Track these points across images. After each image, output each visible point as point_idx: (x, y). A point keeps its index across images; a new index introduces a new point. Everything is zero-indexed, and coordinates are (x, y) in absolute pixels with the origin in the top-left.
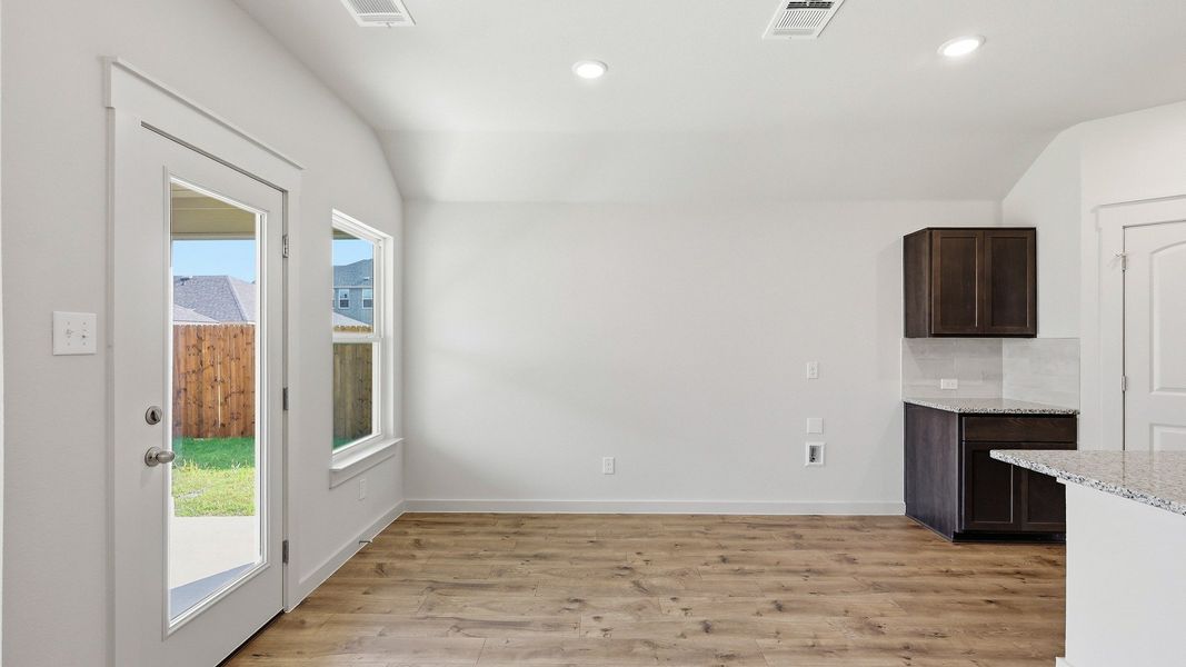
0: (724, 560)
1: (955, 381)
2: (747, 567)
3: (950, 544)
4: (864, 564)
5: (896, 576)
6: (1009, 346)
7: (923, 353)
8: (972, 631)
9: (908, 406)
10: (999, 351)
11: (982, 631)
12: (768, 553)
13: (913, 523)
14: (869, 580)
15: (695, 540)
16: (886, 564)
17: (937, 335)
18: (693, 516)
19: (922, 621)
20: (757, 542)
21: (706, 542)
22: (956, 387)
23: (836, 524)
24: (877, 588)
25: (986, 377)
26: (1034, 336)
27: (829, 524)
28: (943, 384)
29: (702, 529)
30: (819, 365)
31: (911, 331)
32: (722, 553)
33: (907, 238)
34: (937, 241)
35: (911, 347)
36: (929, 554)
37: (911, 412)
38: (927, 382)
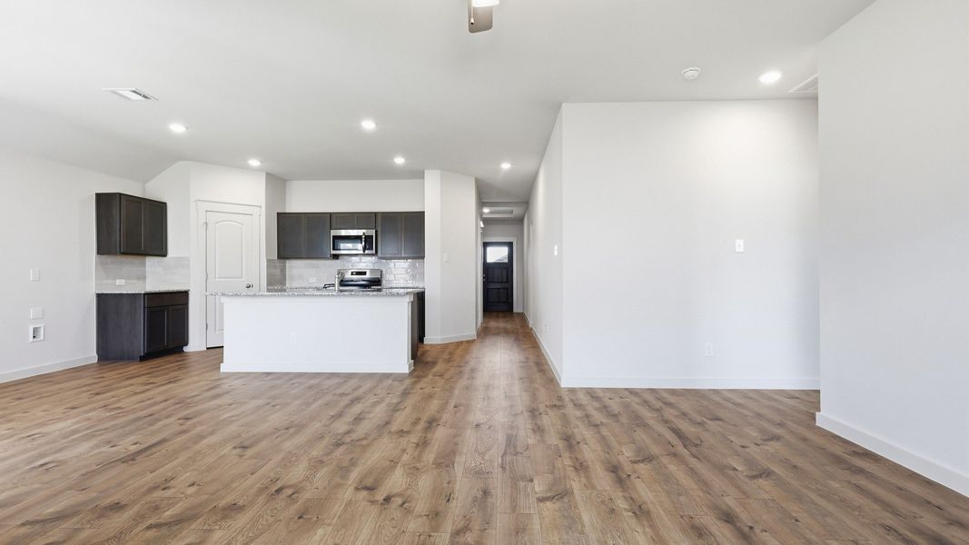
1: (124, 281)
6: (151, 261)
7: (107, 263)
9: (99, 296)
10: (144, 265)
17: (123, 253)
22: (124, 284)
25: (138, 278)
26: (165, 256)
28: (118, 282)
30: (39, 271)
31: (102, 251)
33: (98, 195)
35: (100, 260)
37: (102, 299)
38: (109, 281)
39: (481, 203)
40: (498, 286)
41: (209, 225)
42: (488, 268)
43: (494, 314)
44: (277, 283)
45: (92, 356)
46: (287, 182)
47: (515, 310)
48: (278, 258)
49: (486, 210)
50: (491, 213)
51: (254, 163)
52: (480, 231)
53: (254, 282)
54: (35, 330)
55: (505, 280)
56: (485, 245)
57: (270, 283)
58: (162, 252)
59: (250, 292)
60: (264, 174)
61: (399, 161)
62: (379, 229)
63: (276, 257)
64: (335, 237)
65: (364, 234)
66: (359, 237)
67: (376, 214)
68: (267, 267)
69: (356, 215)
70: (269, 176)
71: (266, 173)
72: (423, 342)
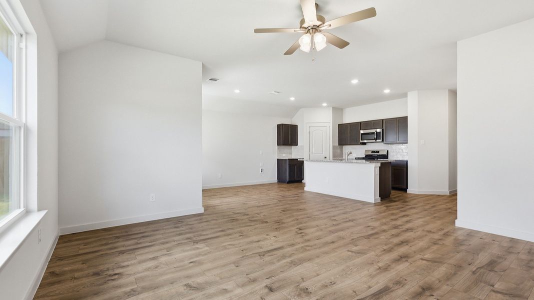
6: (293, 147)
7: (280, 149)
10: (291, 149)
13: (279, 183)
17: (283, 145)
25: (290, 154)
26: (297, 145)
28: (284, 155)
31: (279, 144)
33: (277, 125)
34: (283, 127)
35: (278, 147)
37: (279, 160)
41: (311, 133)
44: (338, 157)
45: (276, 180)
46: (344, 109)
51: (325, 105)
53: (328, 156)
54: (261, 170)
57: (334, 156)
58: (296, 145)
59: (326, 160)
60: (331, 108)
61: (387, 91)
62: (384, 128)
63: (338, 145)
64: (362, 134)
65: (376, 131)
66: (373, 133)
67: (383, 120)
68: (333, 149)
69: (372, 122)
70: (335, 109)
71: (333, 108)
72: (406, 191)
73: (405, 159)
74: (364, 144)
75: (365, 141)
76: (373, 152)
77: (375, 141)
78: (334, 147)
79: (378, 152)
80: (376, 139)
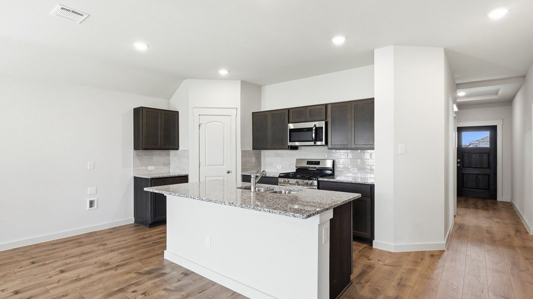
0: (33, 263)
1: (154, 167)
2: (47, 262)
3: (148, 229)
4: (110, 244)
5: (123, 244)
6: (172, 152)
7: (141, 156)
8: (144, 253)
9: (135, 178)
11: (148, 252)
12: (63, 253)
13: (137, 224)
14: (110, 249)
15: (16, 259)
16: (119, 242)
17: (144, 149)
18: (14, 249)
19: (126, 256)
20: (57, 250)
21: (23, 258)
22: (154, 169)
23: (102, 233)
24: (112, 251)
25: (165, 165)
26: (178, 149)
27: (98, 233)
28: (150, 168)
29: (21, 253)
30: (94, 163)
31: (136, 147)
32: (32, 260)
33: (135, 109)
34: (145, 113)
35: (136, 154)
36: (138, 234)
37: (138, 181)
38: (143, 168)
39: (454, 85)
40: (476, 172)
41: (201, 126)
42: (462, 154)
43: (471, 201)
45: (131, 219)
46: (262, 87)
47: (499, 198)
48: (253, 149)
49: (461, 93)
50: (466, 96)
51: (224, 72)
52: (452, 116)
53: (233, 169)
54: (91, 202)
55: (485, 165)
56: (460, 130)
57: (244, 169)
61: (339, 41)
62: (329, 120)
63: (251, 149)
64: (291, 130)
65: (315, 125)
66: (310, 129)
67: (326, 105)
68: (243, 156)
69: (309, 108)
70: (244, 84)
71: (241, 81)
72: (371, 244)
73: (370, 181)
74: (296, 148)
75: (297, 144)
76: (309, 163)
77: (312, 143)
78: (244, 154)
79: (318, 163)
80: (316, 140)
